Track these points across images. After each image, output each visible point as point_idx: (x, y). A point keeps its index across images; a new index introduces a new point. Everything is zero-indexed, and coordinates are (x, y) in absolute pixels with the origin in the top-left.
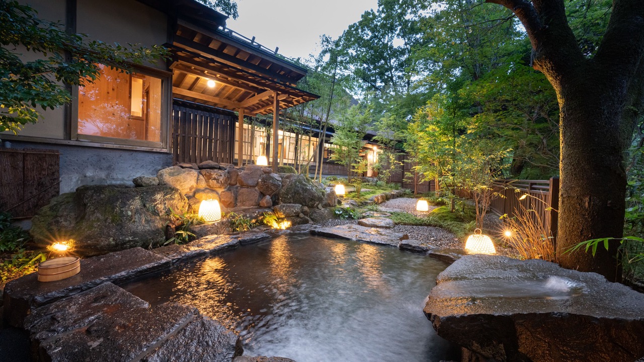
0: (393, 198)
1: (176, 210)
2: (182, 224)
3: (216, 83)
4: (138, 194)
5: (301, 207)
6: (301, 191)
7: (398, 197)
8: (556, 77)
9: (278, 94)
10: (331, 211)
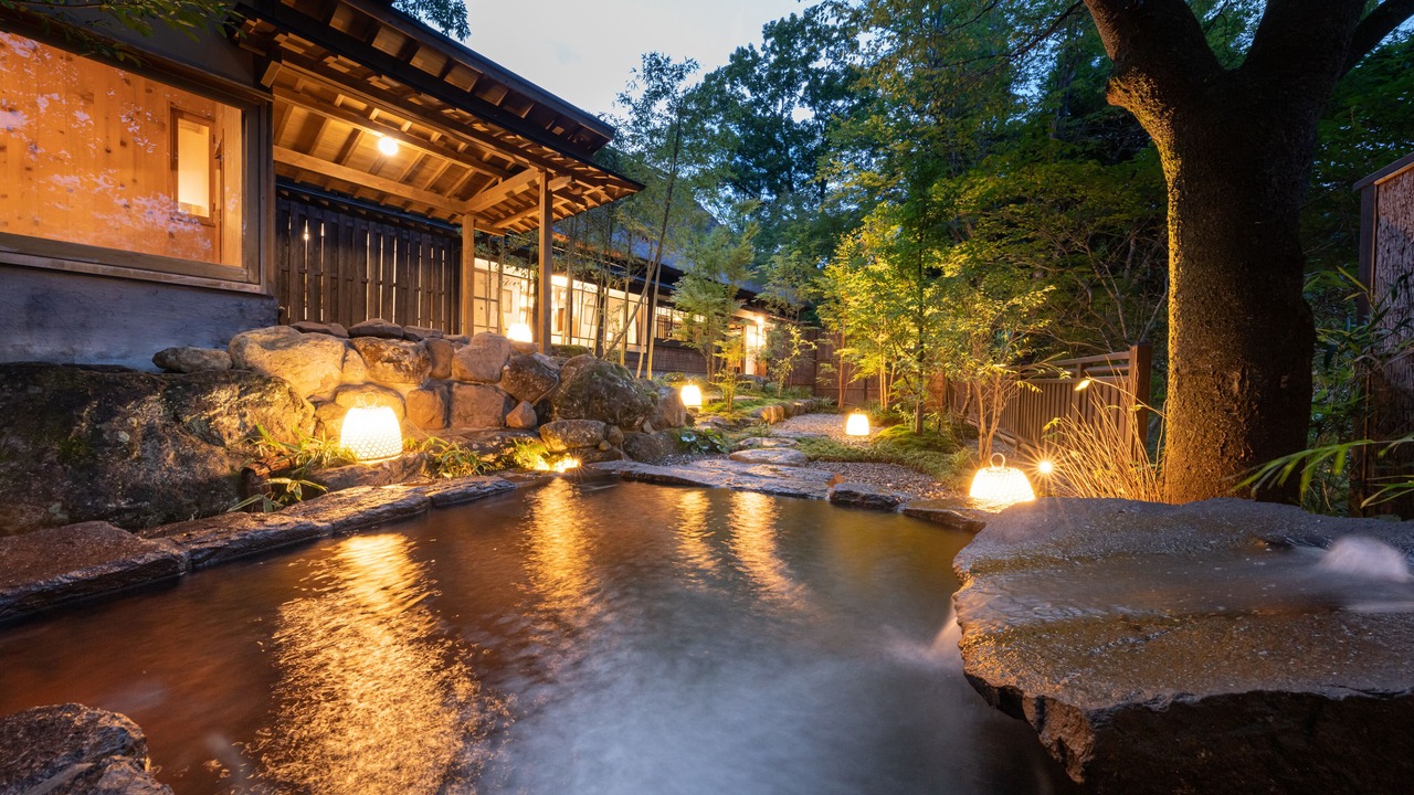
0: (798, 414)
1: (278, 431)
2: (292, 466)
3: (399, 145)
4: (156, 388)
5: (605, 428)
6: (603, 391)
7: (807, 412)
8: (1161, 113)
9: (549, 177)
10: (672, 436)
